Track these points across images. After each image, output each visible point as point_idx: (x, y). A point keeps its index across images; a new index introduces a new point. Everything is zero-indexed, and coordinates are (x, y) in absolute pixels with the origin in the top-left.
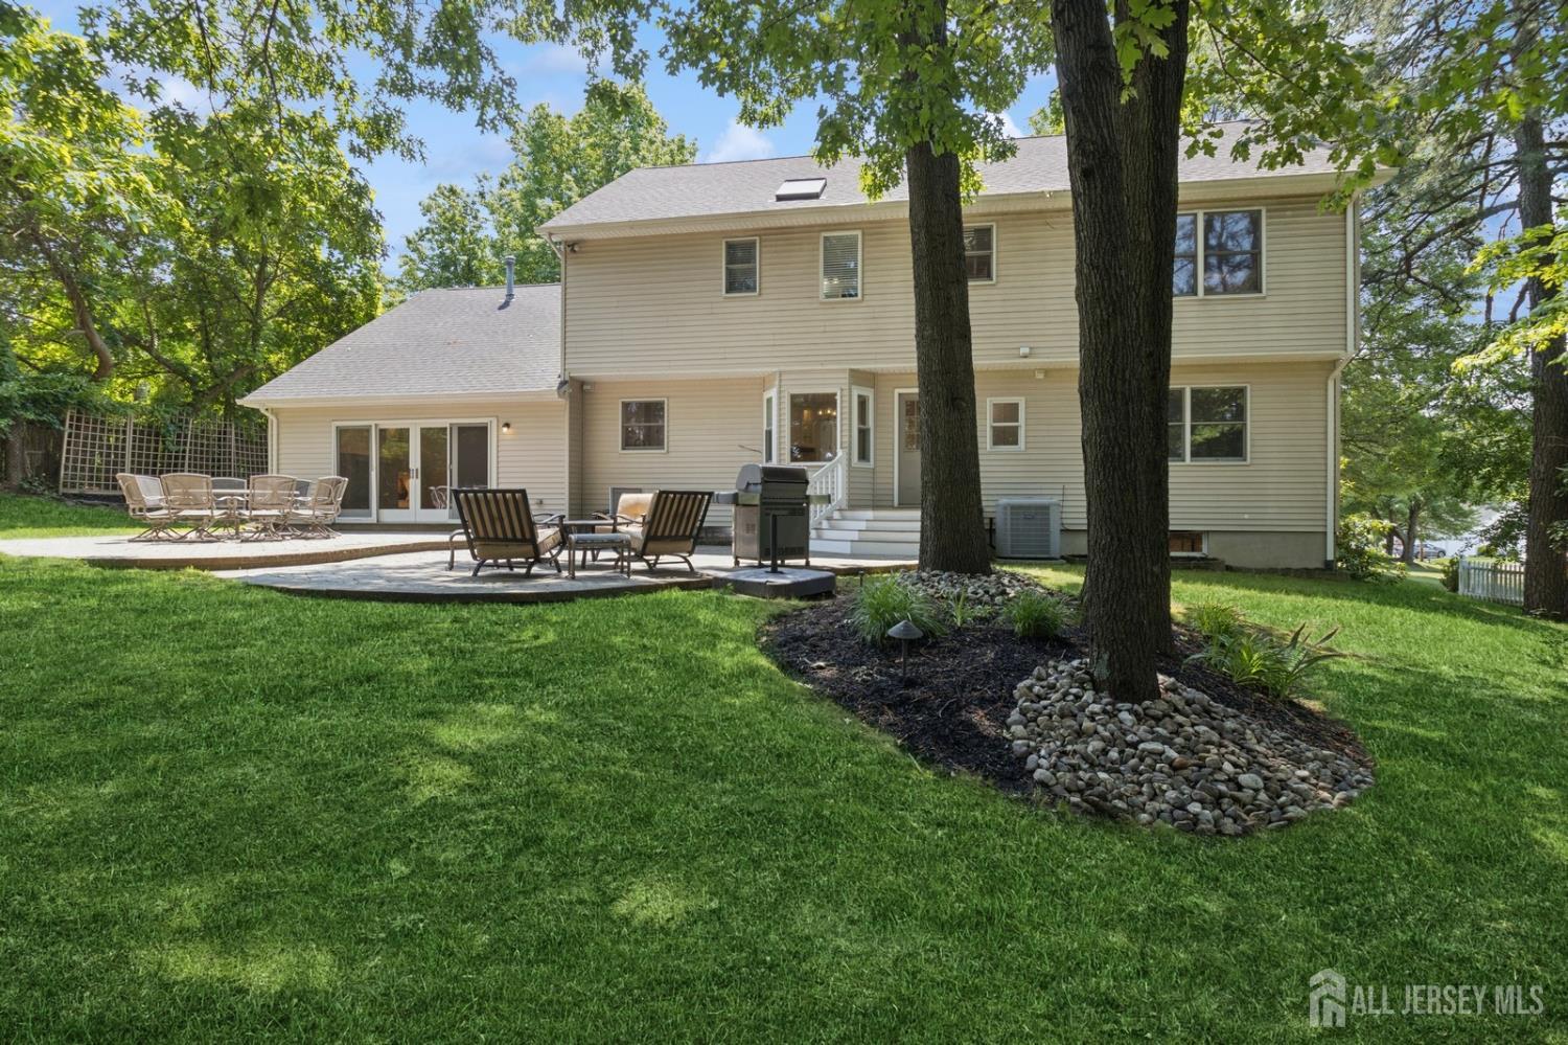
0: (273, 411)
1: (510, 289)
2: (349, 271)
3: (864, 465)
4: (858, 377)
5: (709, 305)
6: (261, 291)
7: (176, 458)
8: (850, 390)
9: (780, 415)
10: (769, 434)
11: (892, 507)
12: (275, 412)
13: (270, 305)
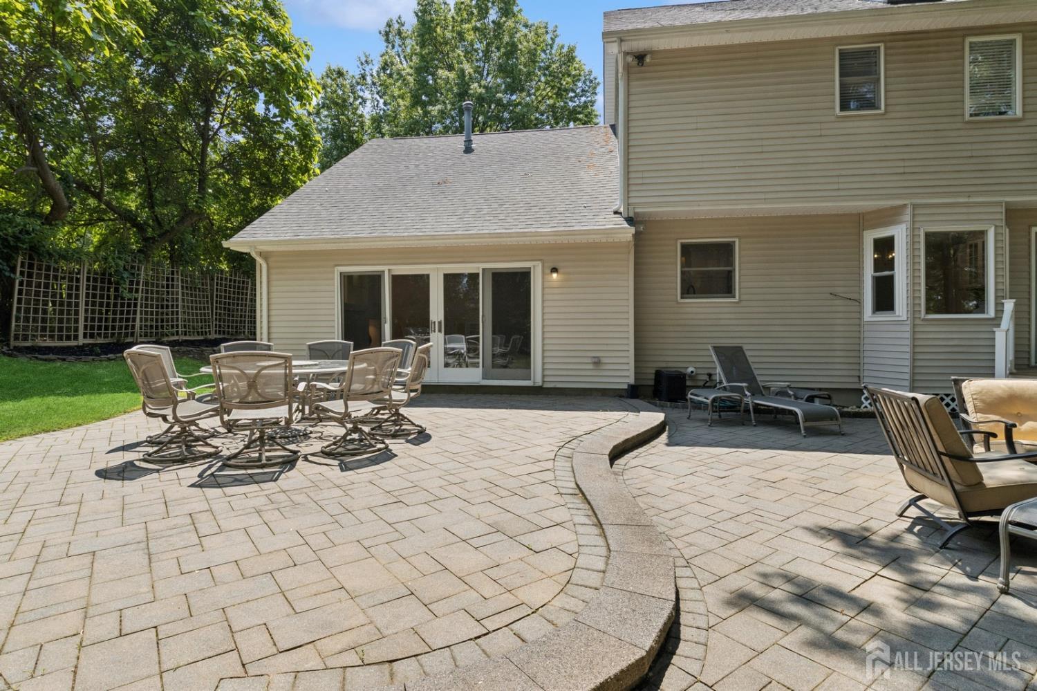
0: (261, 254)
1: (469, 137)
2: (284, 126)
5: (818, 126)
6: (206, 143)
7: (129, 305)
11: (1028, 367)
12: (265, 256)
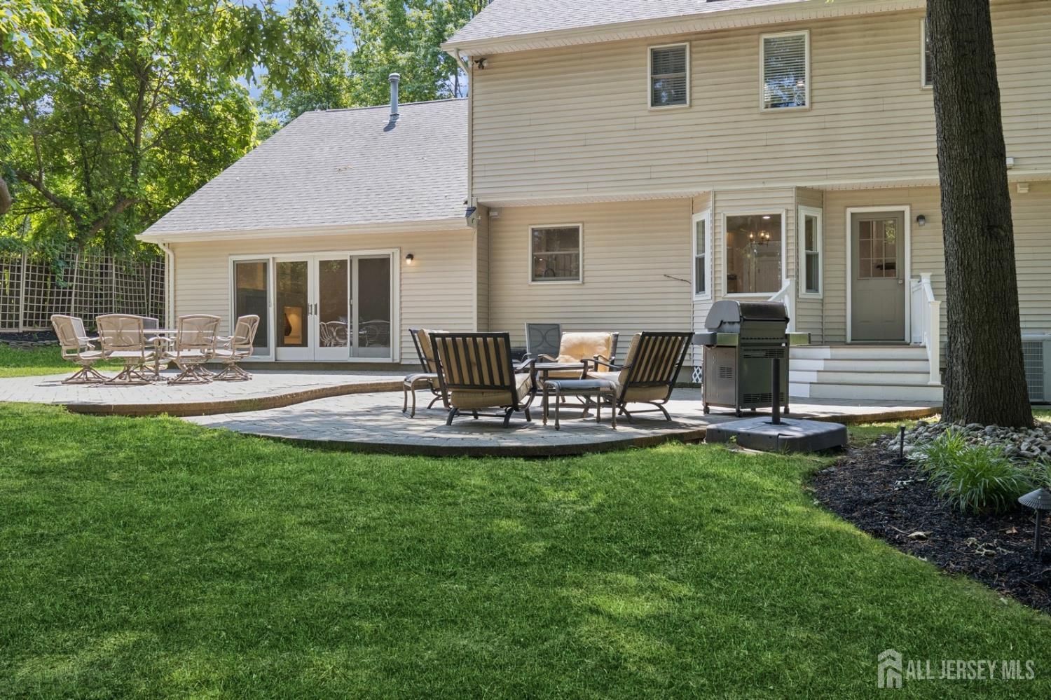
0: (169, 245)
1: (394, 109)
3: (812, 295)
4: (808, 196)
6: (140, 122)
7: (64, 294)
8: (797, 211)
9: (714, 240)
10: (700, 262)
11: (844, 344)
12: (173, 246)
13: (148, 134)
